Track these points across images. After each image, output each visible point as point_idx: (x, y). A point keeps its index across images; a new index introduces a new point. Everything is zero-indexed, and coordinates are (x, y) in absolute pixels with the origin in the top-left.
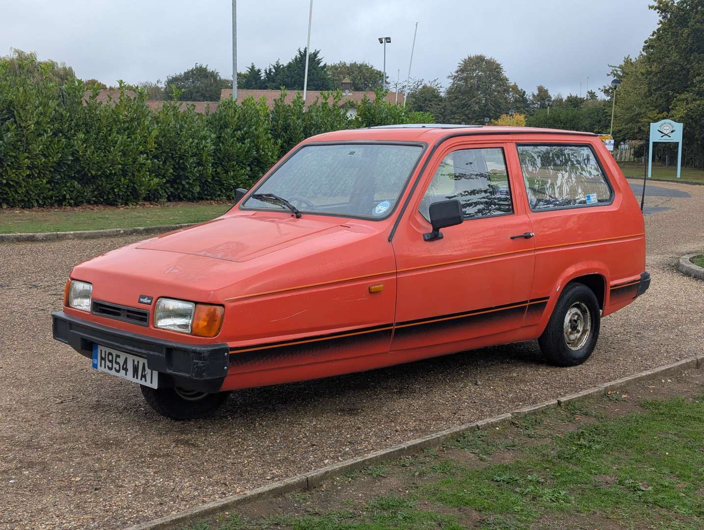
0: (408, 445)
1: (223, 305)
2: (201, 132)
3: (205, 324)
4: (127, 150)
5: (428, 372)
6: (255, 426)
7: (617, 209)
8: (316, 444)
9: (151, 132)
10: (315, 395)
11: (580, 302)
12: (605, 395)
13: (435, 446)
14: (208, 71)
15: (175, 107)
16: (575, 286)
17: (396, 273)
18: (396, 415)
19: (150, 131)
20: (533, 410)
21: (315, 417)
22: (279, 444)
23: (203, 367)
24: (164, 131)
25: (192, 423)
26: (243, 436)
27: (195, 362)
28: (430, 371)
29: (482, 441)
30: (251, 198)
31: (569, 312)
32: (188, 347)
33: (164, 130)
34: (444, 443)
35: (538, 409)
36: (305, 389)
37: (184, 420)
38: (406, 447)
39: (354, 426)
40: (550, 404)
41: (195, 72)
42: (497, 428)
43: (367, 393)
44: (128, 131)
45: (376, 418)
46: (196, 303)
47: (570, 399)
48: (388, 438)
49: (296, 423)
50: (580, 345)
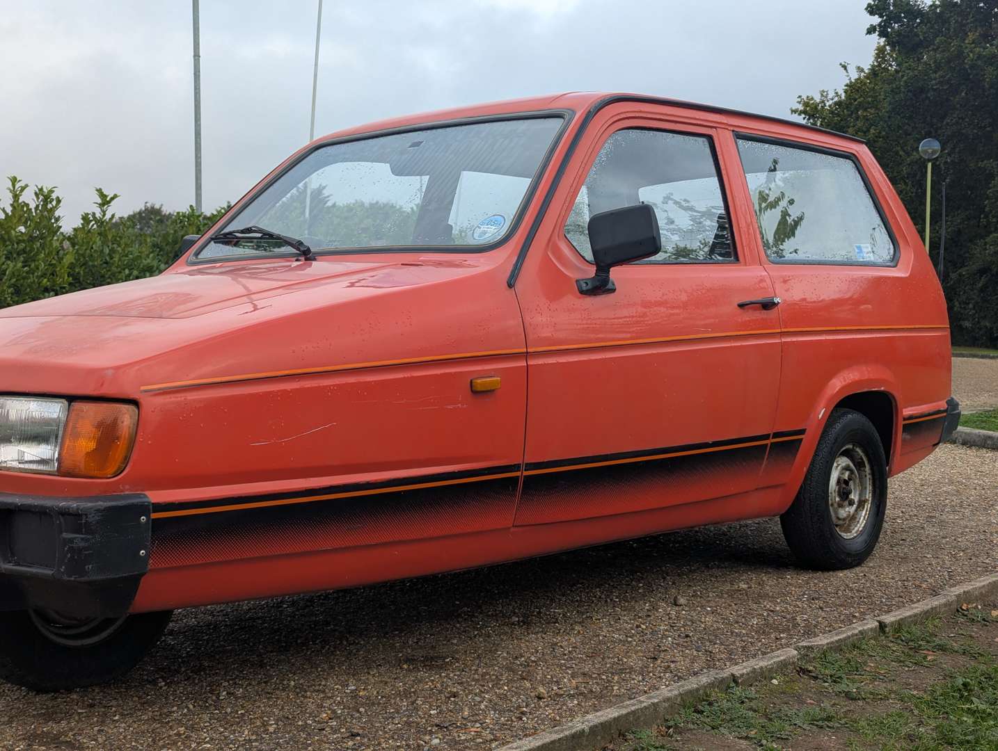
0: (592, 724)
1: (134, 402)
2: (144, 261)
3: (92, 445)
4: (22, 285)
5: (572, 587)
6: (218, 698)
7: (907, 275)
8: (360, 732)
9: (62, 259)
10: (349, 633)
11: (854, 445)
12: (958, 611)
13: (648, 724)
14: (163, 213)
15: (103, 222)
16: (844, 414)
17: (526, 355)
18: (528, 665)
19: (61, 256)
20: (837, 641)
21: (354, 675)
22: (274, 736)
23: (85, 549)
24: (84, 258)
25: (75, 696)
26: (189, 720)
27: (64, 539)
28: (574, 585)
29: (751, 709)
30: (212, 242)
31: (835, 465)
32: (48, 503)
33: (83, 255)
34: (667, 717)
35: (845, 639)
36: (328, 624)
37: (56, 691)
38: (587, 729)
39: (440, 692)
40: (865, 628)
41: (144, 215)
42: (775, 682)
43: (458, 625)
44: (25, 255)
45: (487, 673)
46: (71, 399)
47: (902, 619)
48: (523, 713)
49: (311, 689)
50: (856, 529)
